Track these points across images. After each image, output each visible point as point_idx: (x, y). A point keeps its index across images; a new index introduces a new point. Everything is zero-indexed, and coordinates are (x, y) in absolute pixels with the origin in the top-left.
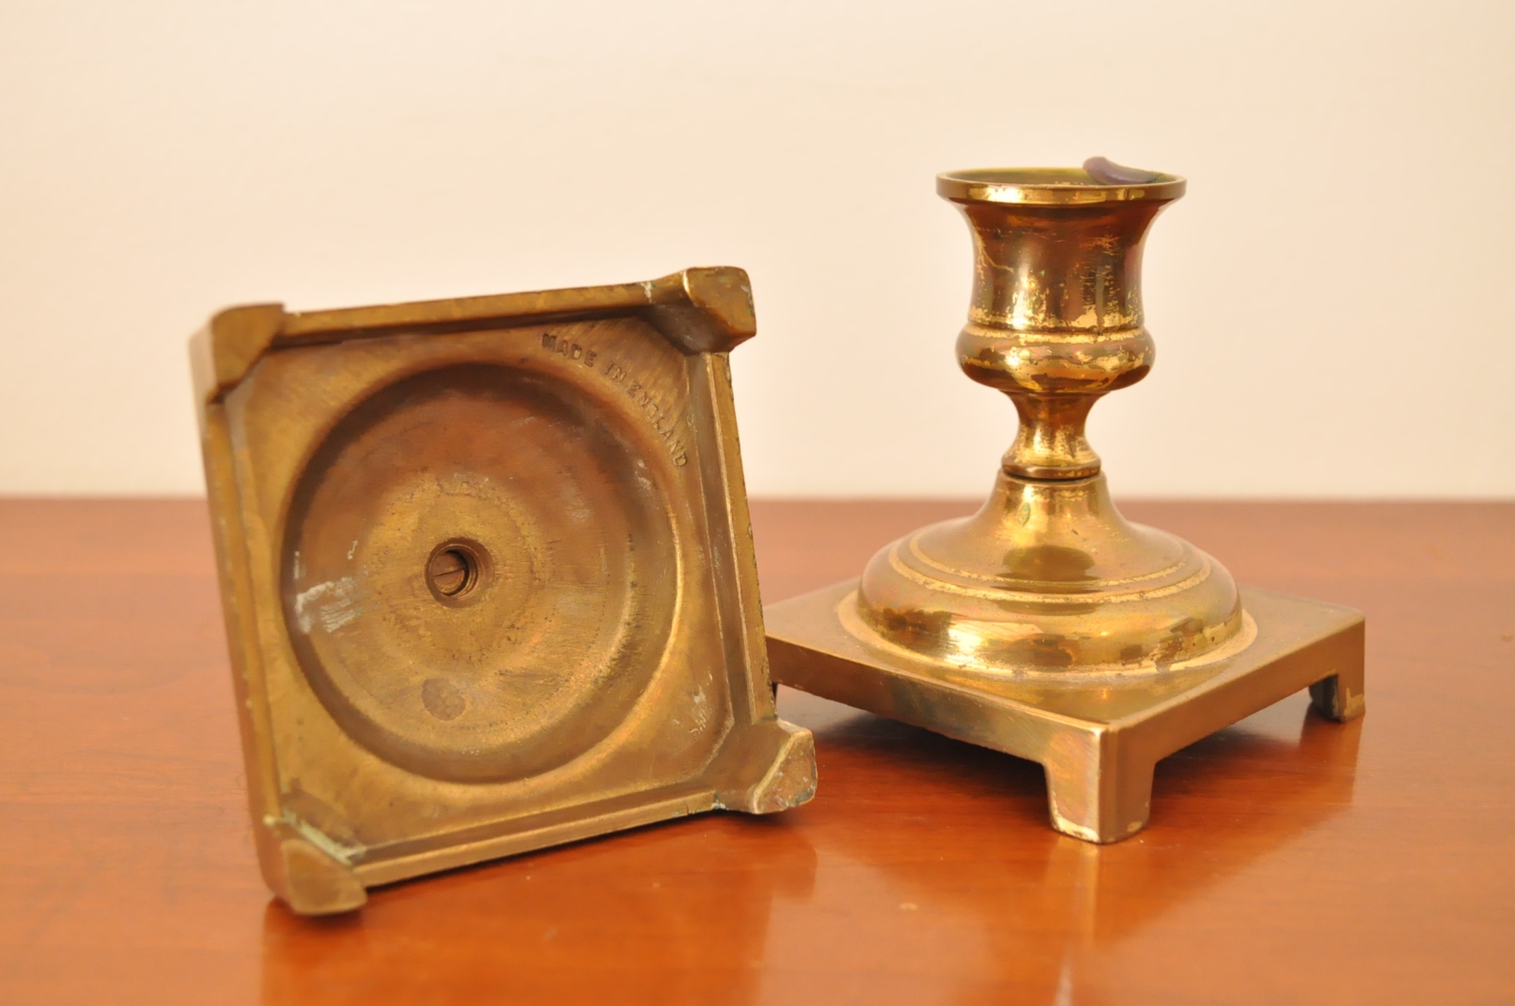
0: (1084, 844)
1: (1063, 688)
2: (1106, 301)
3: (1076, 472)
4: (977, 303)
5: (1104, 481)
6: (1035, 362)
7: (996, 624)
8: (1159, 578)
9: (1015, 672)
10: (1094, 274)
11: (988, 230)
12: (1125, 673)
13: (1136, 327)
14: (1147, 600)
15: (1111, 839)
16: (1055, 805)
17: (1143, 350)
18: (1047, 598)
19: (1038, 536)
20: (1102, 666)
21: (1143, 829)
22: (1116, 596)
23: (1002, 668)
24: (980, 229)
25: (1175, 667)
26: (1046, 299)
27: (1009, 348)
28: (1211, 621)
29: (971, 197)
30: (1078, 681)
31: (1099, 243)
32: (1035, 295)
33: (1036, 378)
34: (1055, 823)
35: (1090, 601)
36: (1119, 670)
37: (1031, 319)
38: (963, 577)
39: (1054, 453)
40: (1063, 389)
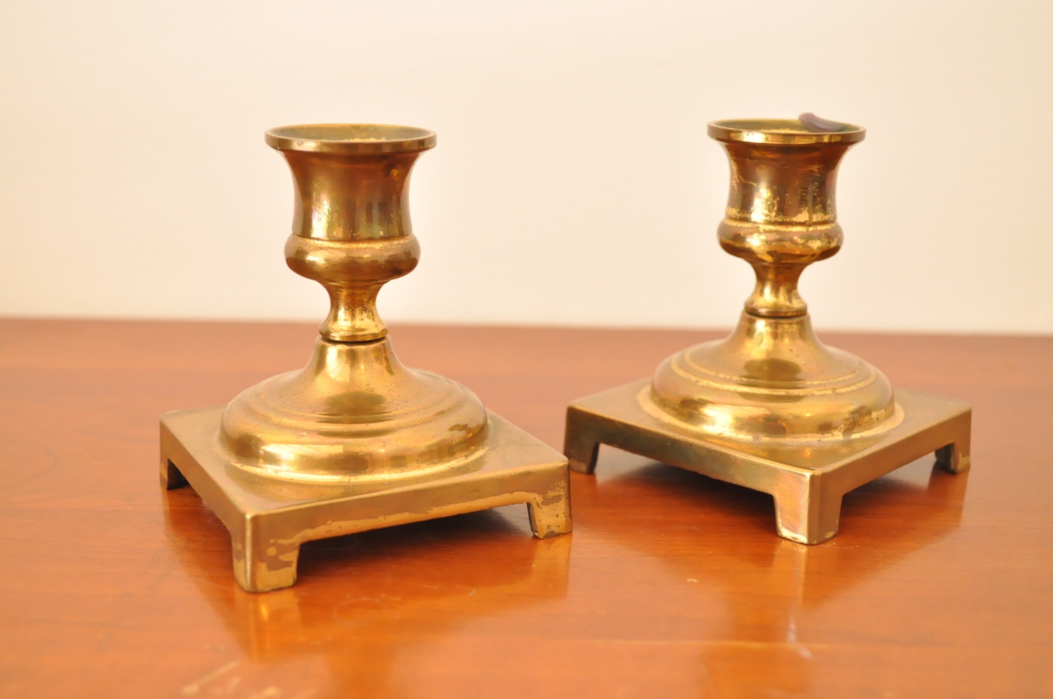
0: (798, 545)
1: (785, 448)
2: (814, 205)
3: (792, 312)
4: (731, 204)
5: (809, 319)
6: (769, 243)
7: (743, 407)
8: (844, 381)
9: (754, 438)
10: (806, 188)
11: (741, 159)
12: (823, 439)
13: (832, 222)
14: (837, 394)
15: (815, 542)
16: (779, 520)
17: (837, 236)
18: (775, 391)
19: (768, 353)
20: (809, 435)
21: (834, 536)
22: (818, 391)
23: (746, 435)
24: (735, 158)
25: (855, 436)
26: (777, 203)
27: (752, 234)
28: (877, 408)
29: (731, 138)
30: (794, 444)
31: (811, 169)
32: (770, 201)
33: (770, 253)
34: (780, 532)
35: (801, 394)
36: (819, 437)
37: (766, 216)
38: (721, 378)
39: (778, 300)
40: (786, 260)
